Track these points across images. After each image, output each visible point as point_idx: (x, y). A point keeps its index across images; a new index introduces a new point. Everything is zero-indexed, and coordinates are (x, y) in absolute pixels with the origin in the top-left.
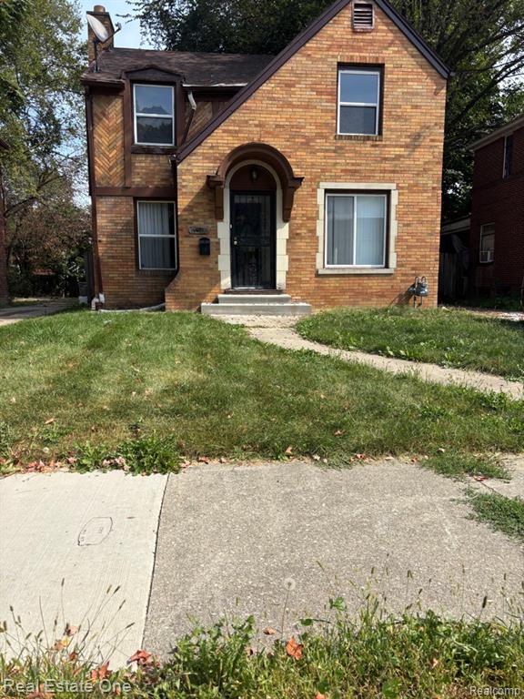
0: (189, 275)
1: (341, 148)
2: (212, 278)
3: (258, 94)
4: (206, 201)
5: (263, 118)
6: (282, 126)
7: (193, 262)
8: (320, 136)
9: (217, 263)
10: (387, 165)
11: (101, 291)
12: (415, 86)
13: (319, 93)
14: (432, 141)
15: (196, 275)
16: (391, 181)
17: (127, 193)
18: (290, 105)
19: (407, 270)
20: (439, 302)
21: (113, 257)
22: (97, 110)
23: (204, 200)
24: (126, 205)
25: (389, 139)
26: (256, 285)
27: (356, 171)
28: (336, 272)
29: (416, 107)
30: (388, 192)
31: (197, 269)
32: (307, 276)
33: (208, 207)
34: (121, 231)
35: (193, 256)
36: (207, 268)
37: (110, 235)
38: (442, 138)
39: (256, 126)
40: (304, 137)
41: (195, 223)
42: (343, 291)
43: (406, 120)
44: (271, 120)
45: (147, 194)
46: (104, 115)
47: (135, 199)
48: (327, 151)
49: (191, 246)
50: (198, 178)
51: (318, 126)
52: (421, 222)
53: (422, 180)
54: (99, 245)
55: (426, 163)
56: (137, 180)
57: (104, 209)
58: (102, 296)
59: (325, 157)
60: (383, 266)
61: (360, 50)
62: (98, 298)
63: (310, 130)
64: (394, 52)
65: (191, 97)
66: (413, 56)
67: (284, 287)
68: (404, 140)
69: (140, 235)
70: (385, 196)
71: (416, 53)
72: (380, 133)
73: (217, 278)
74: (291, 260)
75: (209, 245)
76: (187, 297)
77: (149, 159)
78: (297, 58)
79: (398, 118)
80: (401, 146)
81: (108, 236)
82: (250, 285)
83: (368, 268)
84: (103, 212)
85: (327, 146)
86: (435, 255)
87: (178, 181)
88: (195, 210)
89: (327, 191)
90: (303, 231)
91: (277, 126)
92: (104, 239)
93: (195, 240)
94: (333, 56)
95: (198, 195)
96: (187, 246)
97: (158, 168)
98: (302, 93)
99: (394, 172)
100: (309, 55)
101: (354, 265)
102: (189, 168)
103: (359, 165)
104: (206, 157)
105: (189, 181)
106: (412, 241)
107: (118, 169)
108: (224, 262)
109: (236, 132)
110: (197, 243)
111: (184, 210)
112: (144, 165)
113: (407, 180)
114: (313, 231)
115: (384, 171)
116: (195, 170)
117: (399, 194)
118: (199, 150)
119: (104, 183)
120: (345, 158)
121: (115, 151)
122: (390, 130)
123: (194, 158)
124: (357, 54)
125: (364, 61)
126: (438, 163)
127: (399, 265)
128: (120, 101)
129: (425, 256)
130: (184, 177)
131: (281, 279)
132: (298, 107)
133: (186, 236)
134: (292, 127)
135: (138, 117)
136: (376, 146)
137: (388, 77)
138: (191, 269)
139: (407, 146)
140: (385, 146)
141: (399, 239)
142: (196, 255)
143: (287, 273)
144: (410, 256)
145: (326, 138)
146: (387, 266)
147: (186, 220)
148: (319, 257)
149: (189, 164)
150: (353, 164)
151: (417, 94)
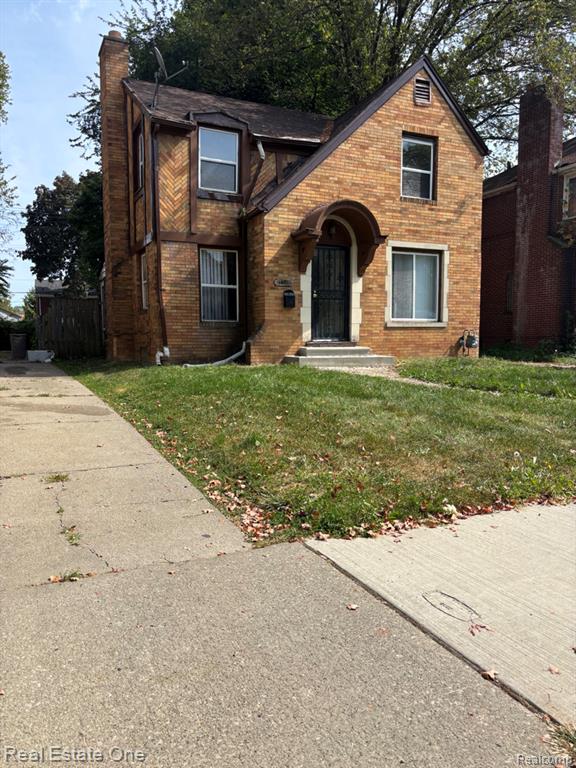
0: (273, 328)
1: (405, 209)
2: (294, 331)
3: (337, 152)
4: (291, 253)
5: (341, 175)
6: (357, 185)
7: (277, 315)
8: (389, 196)
9: (299, 315)
10: (441, 228)
11: (166, 344)
12: (462, 160)
13: (388, 157)
14: (474, 209)
15: (280, 328)
16: (445, 243)
17: (194, 239)
18: (364, 165)
19: (455, 324)
20: (480, 356)
21: (177, 308)
22: (162, 149)
23: (289, 252)
24: (189, 251)
25: (442, 204)
26: (332, 337)
27: (417, 232)
28: (401, 325)
29: (462, 178)
30: (441, 252)
31: (282, 321)
32: (377, 329)
33: (292, 260)
34: (186, 279)
35: (278, 308)
36: (290, 321)
37: (174, 284)
38: (481, 207)
39: (336, 182)
40: (376, 196)
41: (280, 275)
42: (407, 343)
43: (455, 189)
44: (349, 177)
45: (210, 242)
46: (170, 156)
47: (200, 246)
48: (394, 211)
49: (276, 298)
50: (284, 230)
51: (388, 187)
52: (467, 281)
53: (467, 243)
54: (164, 294)
55: (470, 228)
56: (202, 226)
57: (168, 256)
58: (166, 349)
59: (393, 217)
60: (436, 320)
61: (420, 121)
62: (163, 351)
63: (380, 191)
64: (446, 127)
65: (260, 146)
66: (459, 133)
67: (358, 340)
68: (454, 207)
69: (202, 285)
70: (437, 255)
71: (461, 130)
72: (434, 198)
73: (299, 331)
74: (365, 313)
75: (294, 297)
76: (271, 350)
77: (215, 205)
78: (370, 123)
79: (448, 186)
80: (451, 212)
81: (171, 285)
82: (326, 337)
83: (424, 321)
84: (167, 259)
85: (394, 206)
86: (477, 311)
87: (266, 231)
88: (280, 262)
89: (394, 249)
90: (374, 286)
91: (354, 184)
92: (168, 288)
93: (280, 292)
94: (400, 125)
95: (283, 248)
96: (271, 298)
97: (223, 215)
98: (373, 156)
99: (446, 234)
100: (380, 122)
101: (414, 319)
102: (276, 219)
103: (419, 226)
104: (291, 210)
105: (275, 232)
106: (460, 298)
107: (183, 214)
108: (306, 315)
109: (318, 187)
110: (281, 296)
111: (271, 261)
112: (209, 210)
113: (455, 242)
114: (382, 286)
115: (438, 233)
116: (279, 223)
117: (451, 255)
118: (285, 202)
119: (168, 228)
120: (409, 219)
121: (180, 195)
122: (442, 196)
123: (280, 209)
124: (417, 125)
125: (422, 133)
126: (478, 228)
127: (451, 319)
128: (187, 143)
129: (468, 312)
130: (271, 228)
131: (355, 331)
132: (371, 168)
133: (272, 288)
134: (366, 186)
135: (202, 161)
136: (432, 210)
137: (441, 149)
138: (273, 321)
139: (455, 212)
140: (439, 210)
141: (450, 296)
142: (281, 308)
143: (361, 326)
144: (458, 311)
145: (393, 199)
146: (440, 320)
147: (272, 272)
148: (388, 311)
149: (275, 215)
150: (415, 225)
151: (462, 166)
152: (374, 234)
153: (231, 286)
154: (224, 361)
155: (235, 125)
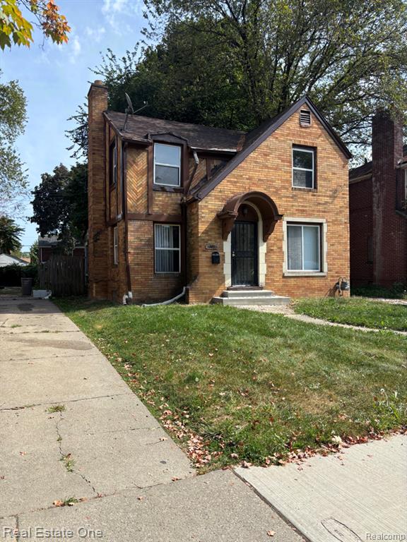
0: (205, 278)
1: (295, 196)
2: (219, 280)
3: (248, 159)
4: (216, 227)
5: (251, 174)
6: (262, 180)
7: (207, 269)
8: (284, 187)
9: (223, 269)
10: (321, 208)
11: (130, 290)
12: (333, 161)
13: (283, 161)
14: (343, 194)
15: (209, 278)
16: (323, 217)
17: (150, 218)
18: (267, 167)
19: (332, 273)
20: (351, 295)
21: (138, 264)
22: (129, 158)
23: (215, 226)
24: (147, 226)
25: (321, 192)
26: (246, 283)
27: (304, 211)
28: (294, 275)
29: (334, 174)
30: (321, 224)
31: (211, 273)
32: (278, 277)
33: (217, 232)
34: (145, 245)
35: (207, 264)
36: (217, 272)
37: (136, 248)
38: (348, 193)
39: (247, 179)
40: (275, 188)
41: (209, 242)
42: (299, 287)
43: (329, 181)
44: (256, 175)
45: (162, 220)
46: (135, 162)
47: (154, 222)
48: (288, 197)
49: (207, 257)
50: (212, 212)
51: (283, 181)
52: (339, 243)
53: (339, 218)
54: (129, 255)
55: (341, 207)
56: (156, 209)
57: (133, 229)
58: (130, 293)
59: (287, 201)
60: (319, 270)
61: (304, 137)
62: (128, 295)
63: (278, 184)
64: (322, 141)
65: (196, 155)
66: (331, 144)
67: (264, 285)
68: (329, 193)
69: (156, 248)
70: (319, 226)
71: (333, 142)
72: (316, 188)
73: (223, 280)
74: (268, 267)
75: (219, 257)
76: (203, 293)
77: (165, 195)
78: (271, 139)
79: (325, 179)
80: (327, 196)
81: (135, 249)
82: (242, 283)
83: (311, 272)
84: (132, 231)
85: (288, 194)
86: (347, 264)
87: (200, 213)
88: (210, 233)
89: (288, 222)
90: (275, 248)
91: (260, 180)
92: (132, 251)
93: (209, 254)
94: (291, 140)
95: (211, 223)
96: (203, 258)
97: (170, 201)
98: (273, 160)
99: (324, 212)
100: (277, 138)
101: (303, 270)
102: (207, 204)
103: (306, 207)
104: (217, 198)
105: (206, 213)
106: (335, 255)
107: (144, 201)
108: (227, 268)
109: (236, 182)
110: (211, 256)
111: (203, 233)
112: (161, 199)
113: (331, 217)
114: (281, 248)
115: (319, 211)
116: (209, 208)
117: (328, 226)
118: (213, 193)
119: (132, 210)
120: (298, 202)
121: (141, 188)
122: (321, 186)
123: (209, 198)
124: (303, 140)
125: (306, 144)
126: (347, 207)
127: (329, 270)
128: (146, 154)
129: (342, 265)
130: (203, 211)
131: (262, 279)
132: (271, 168)
133: (204, 251)
134: (268, 181)
135: (156, 165)
136: (314, 195)
137: (319, 155)
138: (206, 273)
139: (330, 197)
140: (319, 196)
141: (328, 254)
142: (210, 264)
143: (266, 275)
144: (334, 265)
145: (287, 189)
146: (321, 271)
147: (203, 240)
148: (285, 265)
149: (206, 202)
150: (302, 206)
151: (334, 166)
152: (274, 214)
153: (176, 249)
154: (170, 301)
155: (178, 141)
